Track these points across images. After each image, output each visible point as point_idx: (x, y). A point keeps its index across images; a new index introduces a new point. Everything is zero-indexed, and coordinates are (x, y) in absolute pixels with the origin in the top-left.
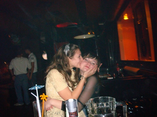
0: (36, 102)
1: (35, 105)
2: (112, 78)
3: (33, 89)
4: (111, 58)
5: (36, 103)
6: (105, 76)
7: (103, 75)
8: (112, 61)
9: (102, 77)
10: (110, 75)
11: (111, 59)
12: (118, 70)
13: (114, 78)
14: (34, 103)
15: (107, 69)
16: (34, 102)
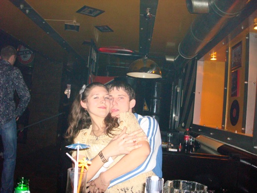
2: (176, 150)
3: (70, 147)
4: (174, 115)
5: (73, 171)
10: (172, 145)
11: (175, 117)
12: (186, 139)
13: (178, 150)
15: (170, 135)
16: (70, 169)
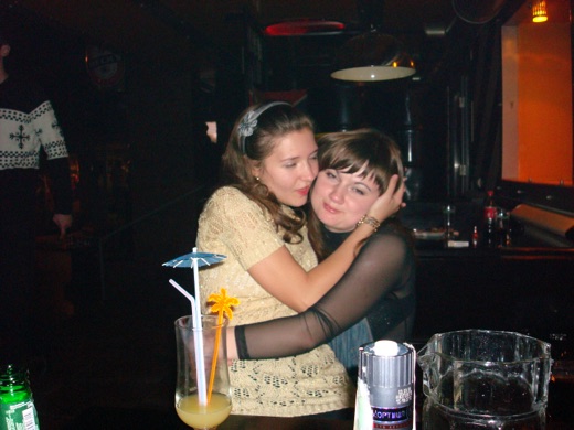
0: (187, 320)
1: (184, 333)
2: (466, 244)
3: (178, 263)
4: (456, 166)
5: (188, 323)
6: (437, 234)
7: (429, 230)
8: (460, 177)
9: (425, 234)
10: (456, 233)
11: (459, 169)
12: (489, 215)
13: (471, 243)
14: (181, 324)
15: (449, 208)
16: (180, 320)
